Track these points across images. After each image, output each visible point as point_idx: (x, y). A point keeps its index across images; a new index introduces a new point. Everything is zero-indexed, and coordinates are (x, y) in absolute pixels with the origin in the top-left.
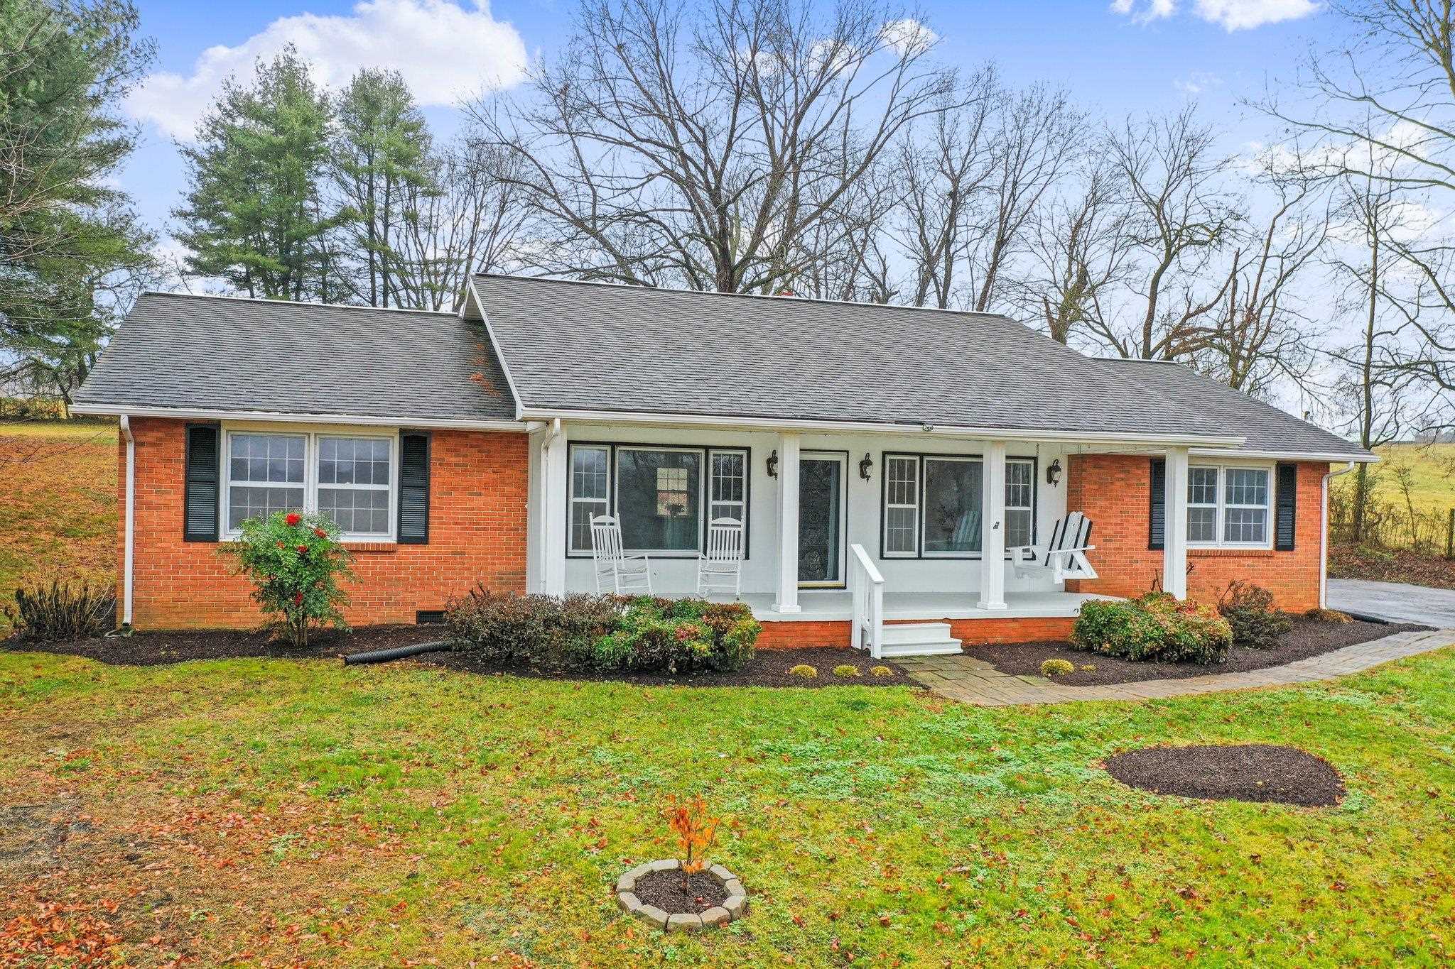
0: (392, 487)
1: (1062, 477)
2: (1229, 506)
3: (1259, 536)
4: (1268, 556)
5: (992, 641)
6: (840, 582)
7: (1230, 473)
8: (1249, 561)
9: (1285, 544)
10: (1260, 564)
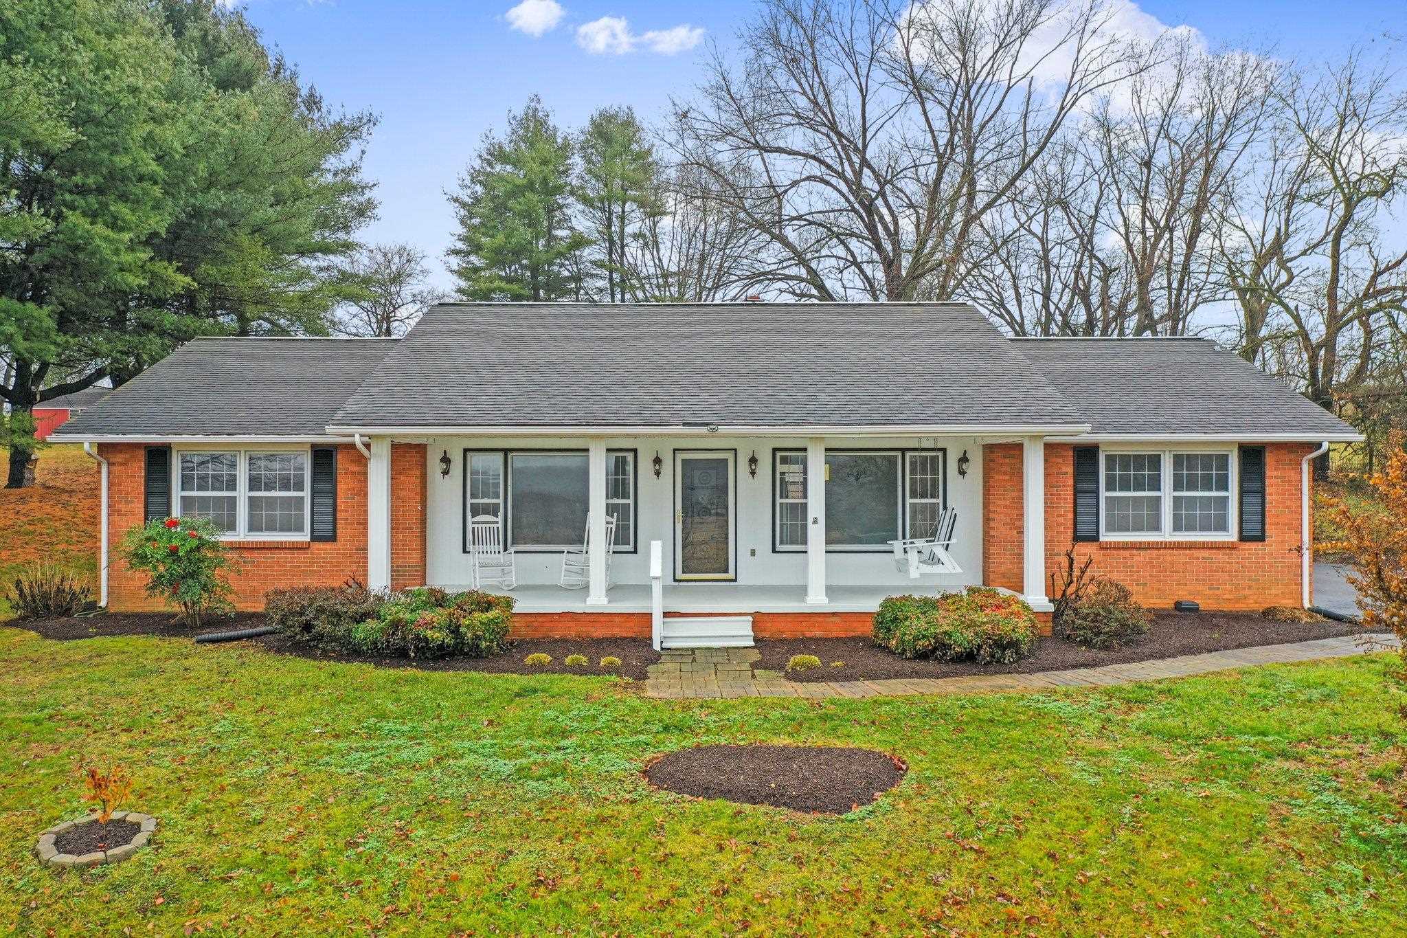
0: (306, 494)
1: (976, 468)
2: (1177, 494)
3: (1222, 526)
4: (1231, 547)
5: (808, 635)
6: (731, 575)
7: (1178, 460)
8: (1205, 553)
9: (1252, 535)
10: (1220, 556)
